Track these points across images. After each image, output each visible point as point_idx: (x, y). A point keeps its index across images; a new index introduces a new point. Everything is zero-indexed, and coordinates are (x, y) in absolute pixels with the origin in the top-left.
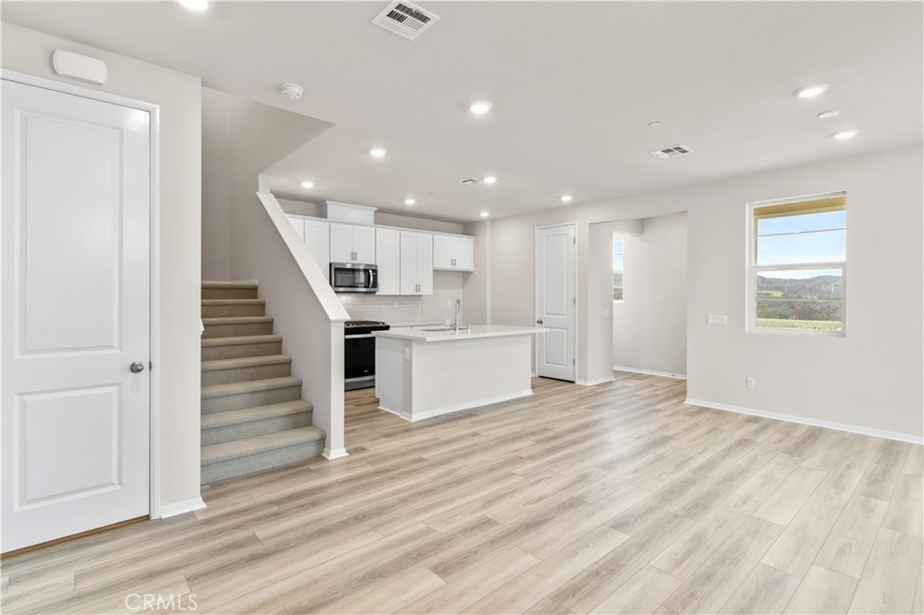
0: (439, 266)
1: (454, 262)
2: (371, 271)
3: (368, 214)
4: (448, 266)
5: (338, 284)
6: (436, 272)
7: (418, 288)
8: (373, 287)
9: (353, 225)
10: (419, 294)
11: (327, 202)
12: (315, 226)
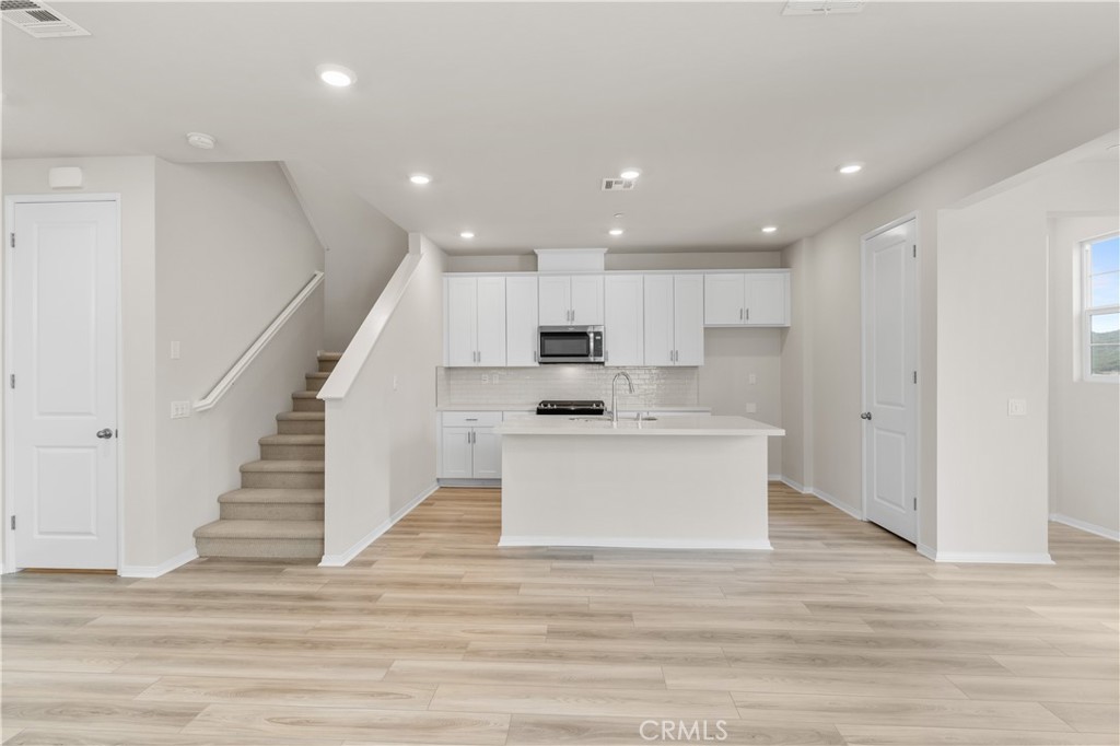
0: (712, 321)
1: (744, 313)
2: (592, 335)
3: (597, 258)
4: (733, 320)
5: (546, 353)
6: (710, 331)
7: (674, 355)
8: (595, 356)
9: (571, 274)
10: (677, 364)
11: (536, 251)
12: (520, 282)
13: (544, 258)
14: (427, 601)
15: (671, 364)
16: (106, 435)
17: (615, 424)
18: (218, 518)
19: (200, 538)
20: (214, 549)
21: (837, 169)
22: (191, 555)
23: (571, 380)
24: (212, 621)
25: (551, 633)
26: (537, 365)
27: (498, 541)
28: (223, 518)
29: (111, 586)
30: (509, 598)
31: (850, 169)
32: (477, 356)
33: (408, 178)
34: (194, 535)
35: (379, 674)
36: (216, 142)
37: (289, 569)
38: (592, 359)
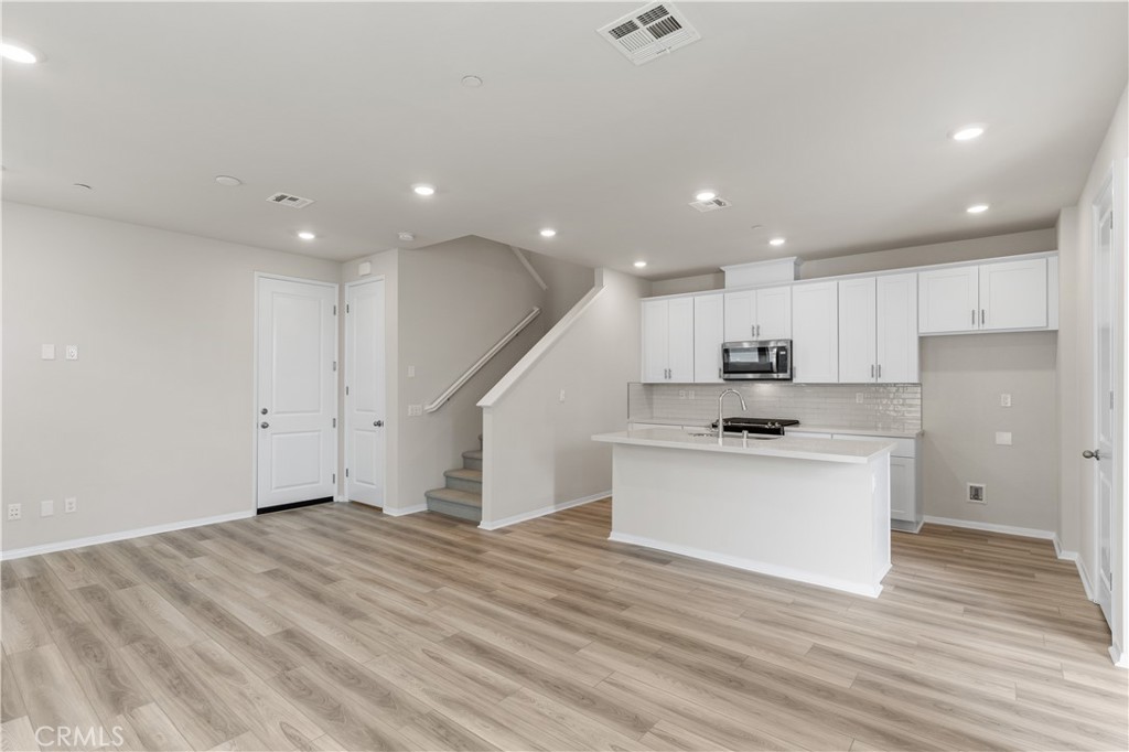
0: (930, 329)
1: (979, 317)
2: (774, 351)
3: (786, 268)
5: (729, 369)
6: (927, 341)
7: (876, 370)
8: (778, 372)
9: (756, 288)
10: (880, 381)
11: (723, 268)
12: (707, 301)
13: (731, 276)
14: (507, 561)
15: (873, 381)
16: (379, 424)
17: (720, 440)
18: (444, 486)
19: (429, 497)
20: (436, 507)
21: (949, 135)
22: (423, 507)
23: (764, 397)
24: (391, 543)
25: (555, 601)
26: (721, 381)
27: (609, 536)
28: (447, 487)
29: (375, 517)
30: (561, 572)
31: (968, 134)
32: (668, 373)
33: (538, 233)
34: (425, 495)
35: (426, 590)
36: (414, 237)
37: (461, 526)
38: (775, 376)
